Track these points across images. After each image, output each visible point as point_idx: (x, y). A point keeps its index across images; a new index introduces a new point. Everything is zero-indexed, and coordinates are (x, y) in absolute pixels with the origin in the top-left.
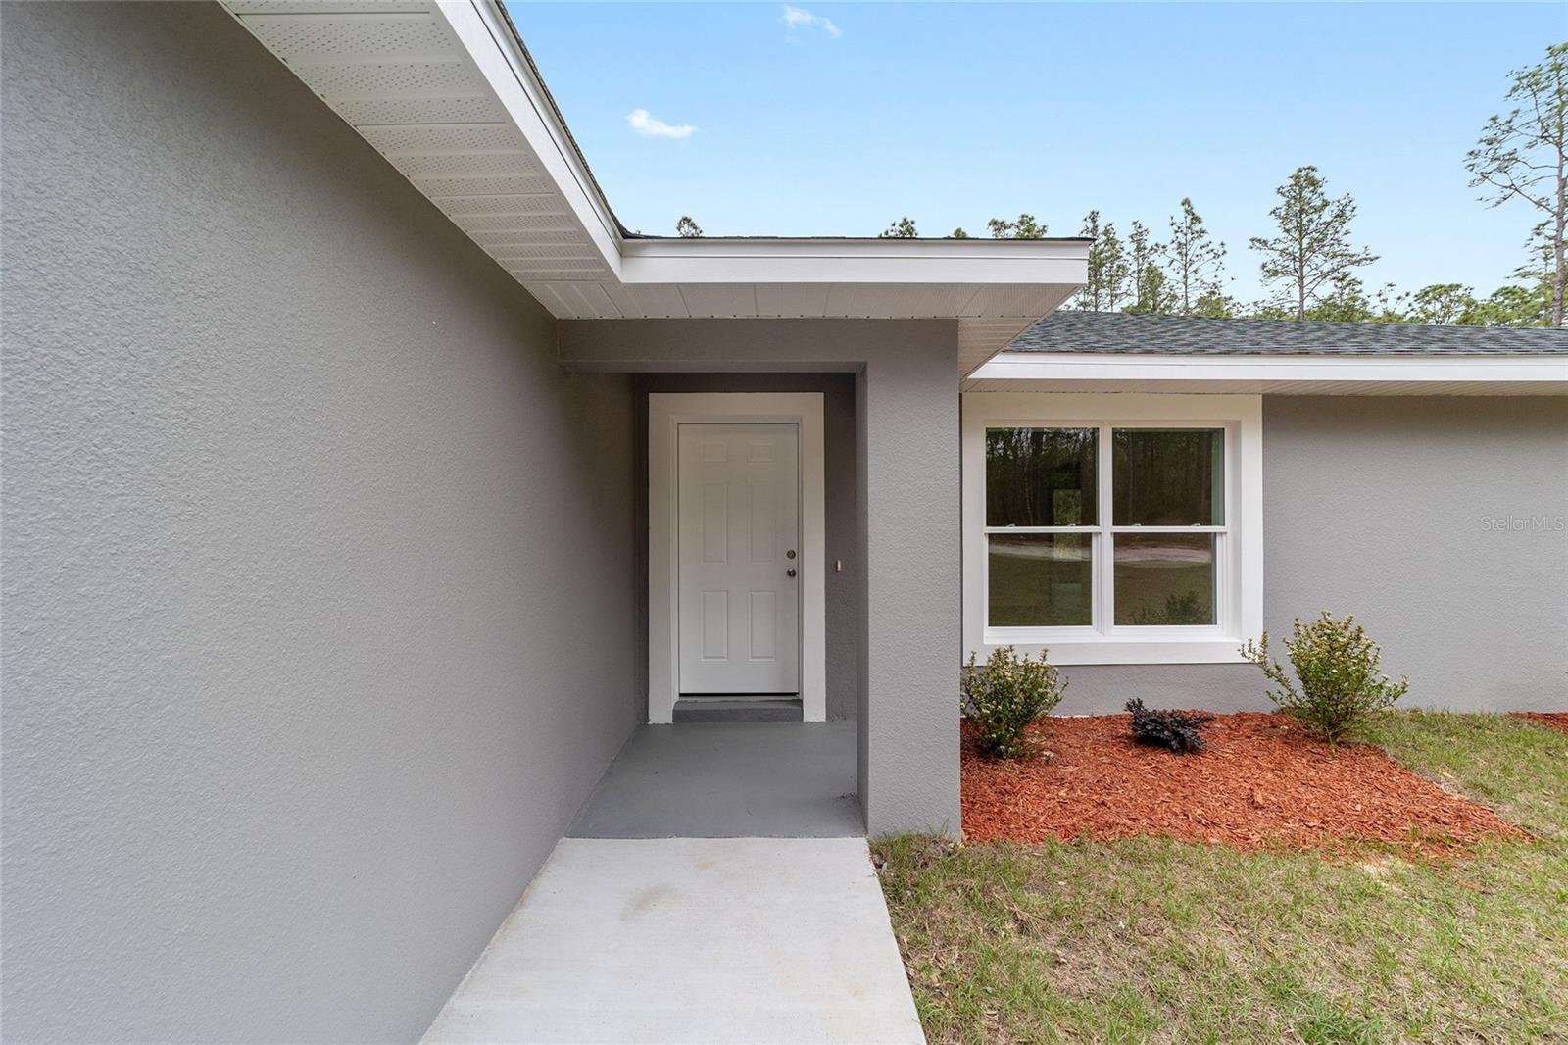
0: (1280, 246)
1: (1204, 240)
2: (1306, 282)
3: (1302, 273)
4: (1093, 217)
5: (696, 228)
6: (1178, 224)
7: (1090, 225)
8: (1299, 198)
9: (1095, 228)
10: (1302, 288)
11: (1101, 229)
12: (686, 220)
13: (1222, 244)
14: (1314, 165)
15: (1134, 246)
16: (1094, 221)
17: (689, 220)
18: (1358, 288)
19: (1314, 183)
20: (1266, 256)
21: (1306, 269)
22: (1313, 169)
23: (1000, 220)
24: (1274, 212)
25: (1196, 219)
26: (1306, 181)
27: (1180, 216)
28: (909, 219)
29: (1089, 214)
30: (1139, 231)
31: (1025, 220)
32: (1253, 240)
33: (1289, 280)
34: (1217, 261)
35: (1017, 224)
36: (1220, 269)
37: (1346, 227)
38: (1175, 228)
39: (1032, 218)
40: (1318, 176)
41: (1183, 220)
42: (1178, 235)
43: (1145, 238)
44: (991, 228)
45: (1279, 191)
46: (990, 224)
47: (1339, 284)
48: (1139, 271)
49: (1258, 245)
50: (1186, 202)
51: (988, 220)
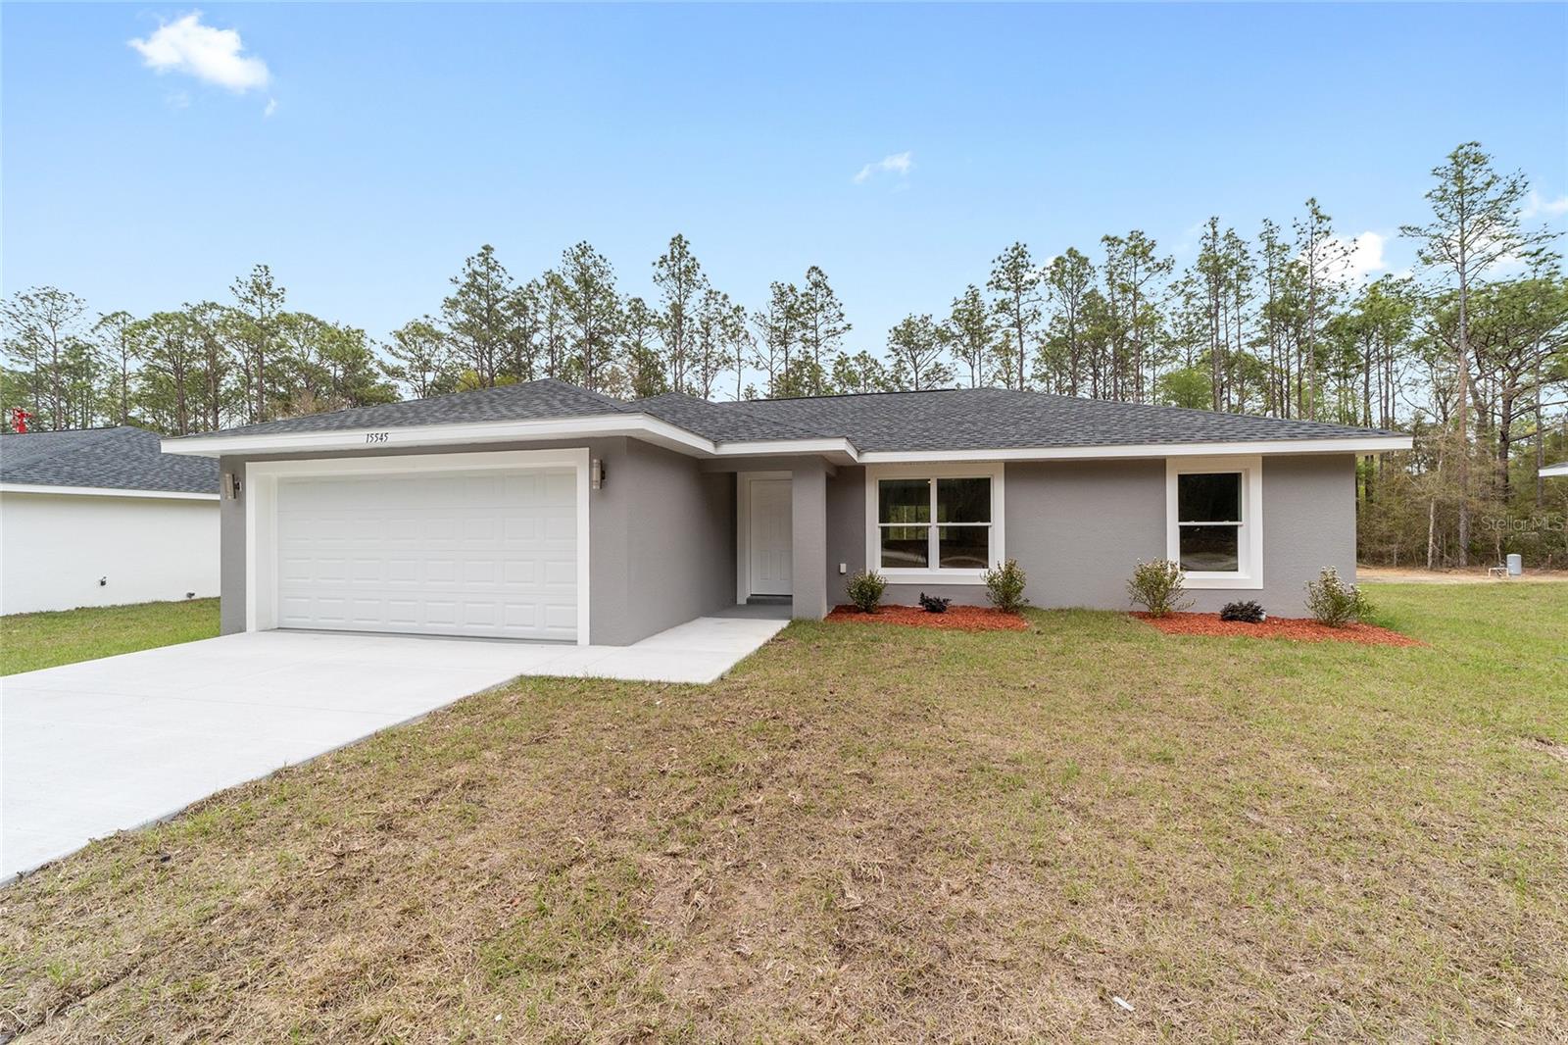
0: (1434, 232)
1: (1331, 240)
2: (1467, 267)
3: (1463, 258)
4: (1213, 223)
5: (822, 275)
6: (1303, 225)
7: (1210, 231)
8: (1459, 177)
9: (1215, 233)
10: (1463, 274)
11: (1222, 234)
12: (814, 268)
14: (1477, 141)
15: (1264, 245)
16: (1214, 227)
17: (817, 269)
18: (1557, 262)
19: (1478, 160)
20: (1422, 243)
21: (1468, 253)
22: (1476, 146)
23: (1112, 236)
24: (1429, 195)
25: (1320, 218)
26: (1467, 159)
27: (1305, 216)
28: (1021, 243)
29: (1210, 220)
30: (1271, 228)
31: (1136, 236)
32: (1402, 228)
33: (1450, 266)
35: (1126, 241)
37: (1514, 206)
38: (1298, 229)
39: (1141, 234)
40: (1482, 151)
41: (1308, 220)
42: (1301, 236)
43: (1276, 235)
44: (1105, 243)
45: (1435, 172)
46: (1103, 241)
47: (1533, 260)
48: (1270, 270)
49: (1409, 232)
50: (1313, 201)
51: (1102, 237)
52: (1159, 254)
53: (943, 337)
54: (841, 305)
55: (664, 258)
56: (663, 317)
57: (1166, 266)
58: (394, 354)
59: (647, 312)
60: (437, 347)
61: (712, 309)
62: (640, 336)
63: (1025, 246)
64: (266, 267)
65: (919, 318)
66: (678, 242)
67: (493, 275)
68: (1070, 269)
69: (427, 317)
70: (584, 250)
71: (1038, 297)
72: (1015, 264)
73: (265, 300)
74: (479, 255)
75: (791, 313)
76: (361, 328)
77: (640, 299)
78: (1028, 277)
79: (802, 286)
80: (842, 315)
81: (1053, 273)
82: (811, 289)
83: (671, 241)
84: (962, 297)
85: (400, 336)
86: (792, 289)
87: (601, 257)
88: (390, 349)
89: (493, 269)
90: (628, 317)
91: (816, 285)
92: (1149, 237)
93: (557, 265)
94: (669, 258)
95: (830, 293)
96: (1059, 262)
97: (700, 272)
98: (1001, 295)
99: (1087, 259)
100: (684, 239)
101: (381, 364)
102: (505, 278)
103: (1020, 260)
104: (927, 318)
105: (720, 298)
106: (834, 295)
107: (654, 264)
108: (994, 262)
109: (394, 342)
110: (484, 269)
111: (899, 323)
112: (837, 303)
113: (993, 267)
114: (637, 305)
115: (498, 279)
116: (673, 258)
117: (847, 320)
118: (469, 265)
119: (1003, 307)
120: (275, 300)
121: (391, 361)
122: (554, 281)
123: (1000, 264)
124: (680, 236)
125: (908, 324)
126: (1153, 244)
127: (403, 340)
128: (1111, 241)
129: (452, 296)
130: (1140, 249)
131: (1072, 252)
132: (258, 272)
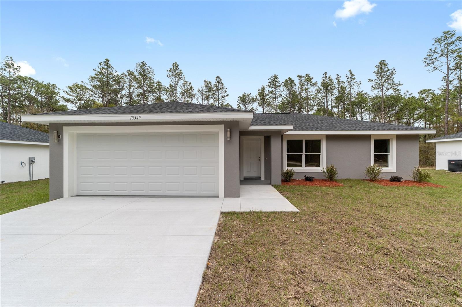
0: (376, 81)
1: (355, 81)
2: (383, 91)
3: (382, 88)
4: (326, 74)
5: (220, 79)
6: (348, 77)
7: (325, 76)
8: (381, 68)
9: (326, 77)
10: (382, 92)
11: (328, 77)
12: (218, 77)
13: (360, 82)
14: (385, 60)
15: (337, 81)
16: (326, 75)
17: (219, 77)
18: (400, 91)
19: (385, 65)
20: (373, 84)
21: (383, 87)
23: (300, 75)
24: (374, 72)
25: (353, 75)
26: (383, 64)
27: (349, 74)
28: (276, 75)
29: (324, 73)
31: (307, 75)
32: (369, 80)
33: (379, 90)
34: (358, 86)
35: (305, 76)
37: (393, 76)
38: (347, 77)
39: (309, 75)
40: (386, 62)
41: (349, 75)
42: (348, 79)
43: (340, 78)
45: (376, 66)
46: (298, 76)
47: (394, 91)
48: (339, 88)
49: (370, 81)
50: (350, 70)
51: (297, 75)
52: (313, 81)
53: (254, 100)
54: (226, 88)
56: (167, 88)
57: (315, 84)
58: (68, 94)
59: (162, 86)
60: (85, 93)
61: (185, 86)
62: (160, 94)
63: (277, 76)
64: (11, 58)
65: (247, 94)
66: (175, 65)
67: (109, 69)
68: (289, 83)
69: (82, 82)
70: (143, 64)
71: (280, 90)
72: (274, 82)
73: (11, 70)
74: (104, 62)
75: (210, 89)
76: (54, 84)
77: (160, 82)
78: (279, 84)
79: (214, 82)
80: (226, 91)
81: (285, 84)
82: (217, 83)
83: (173, 64)
84: (260, 89)
85: (71, 88)
86: (210, 83)
87: (149, 67)
88: (67, 92)
89: (109, 67)
90: (156, 87)
91: (218, 82)
92: (311, 76)
94: (172, 69)
95: (223, 85)
96: (286, 81)
97: (182, 75)
98: (270, 89)
99: (294, 81)
100: (177, 64)
101: (63, 98)
102: (114, 71)
103: (276, 80)
104: (249, 94)
105: (188, 83)
106: (224, 85)
107: (168, 71)
108: (269, 79)
109: (68, 90)
110: (106, 67)
111: (241, 95)
112: (225, 88)
113: (268, 81)
114: (159, 83)
115: (111, 71)
116: (174, 69)
117: (227, 93)
118: (100, 65)
119: (271, 92)
120: (16, 70)
121: (67, 96)
122: (131, 74)
123: (270, 80)
124: (176, 63)
125: (244, 95)
126: (312, 78)
127: (72, 89)
128: (300, 77)
129: (93, 75)
130: (309, 79)
131: (289, 78)
132: (7, 59)
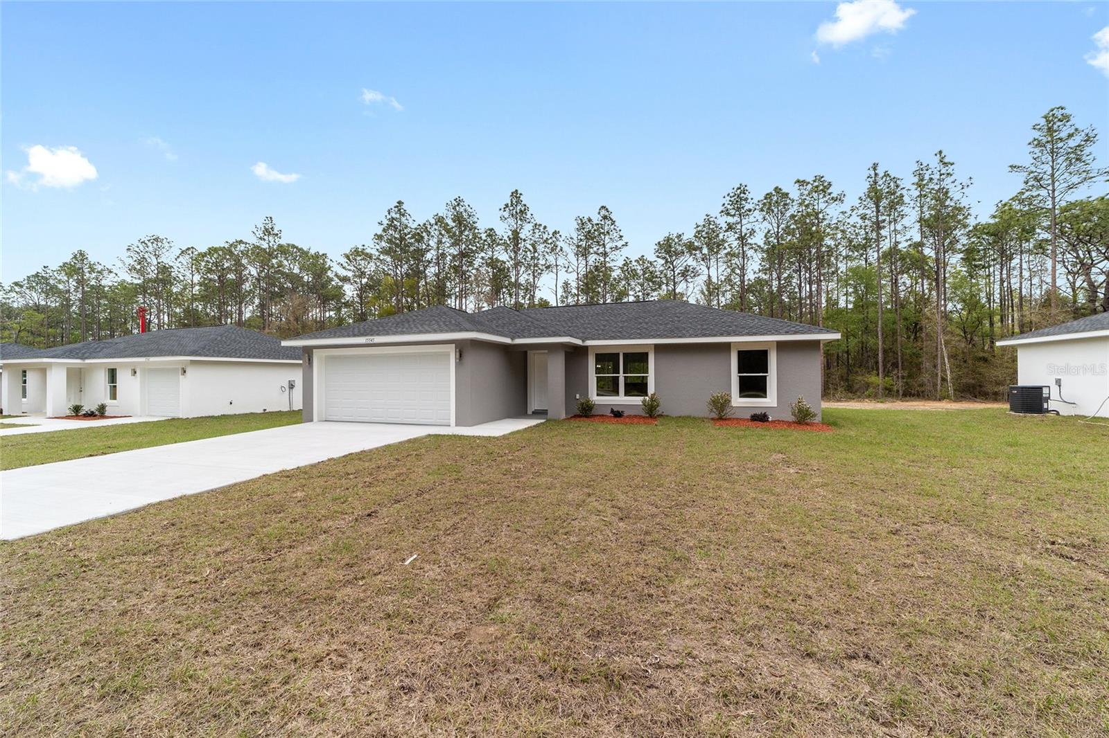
4: (875, 167)
5: (608, 212)
7: (872, 173)
8: (1050, 131)
9: (876, 174)
10: (1053, 198)
11: (881, 174)
12: (603, 207)
13: (970, 178)
14: (1063, 106)
16: (875, 170)
19: (1066, 118)
22: (1062, 109)
23: (801, 180)
24: (1031, 143)
25: (945, 164)
26: (1053, 123)
28: (743, 184)
29: (872, 165)
30: (922, 167)
31: (819, 178)
32: (1011, 166)
35: (812, 182)
36: (965, 197)
39: (823, 177)
40: (1067, 112)
44: (797, 185)
45: (1034, 128)
49: (1015, 169)
51: (795, 181)
52: (835, 191)
53: (691, 248)
54: (620, 230)
55: (507, 206)
56: (507, 239)
57: (839, 199)
58: (343, 268)
59: (497, 237)
60: (369, 263)
61: (537, 235)
62: (493, 252)
63: (746, 186)
64: (271, 218)
65: (675, 235)
66: (515, 195)
67: (403, 219)
68: (775, 201)
69: (364, 246)
70: (459, 202)
71: (755, 220)
72: (738, 201)
73: (271, 238)
74: (395, 207)
75: (589, 236)
76: (325, 253)
77: (493, 229)
78: (747, 207)
79: (596, 219)
80: (621, 237)
81: (764, 204)
82: (601, 221)
83: (511, 194)
84: (701, 223)
85: (347, 257)
86: (590, 220)
87: (469, 206)
88: (342, 265)
89: (403, 215)
90: (485, 241)
91: (605, 218)
92: (827, 178)
93: (442, 212)
94: (509, 205)
95: (613, 223)
96: (768, 196)
97: (529, 214)
98: (731, 220)
99: (787, 194)
100: (519, 192)
101: (336, 275)
102: (411, 221)
103: (742, 195)
104: (680, 235)
105: (541, 228)
106: (616, 224)
107: (500, 209)
108: (724, 197)
109: (343, 261)
110: (398, 216)
111: (661, 239)
112: (618, 229)
113: (724, 201)
114: (491, 233)
115: (406, 221)
116: (512, 206)
117: (625, 240)
118: (389, 214)
119: (730, 227)
120: (276, 238)
121: (343, 273)
122: (440, 220)
123: (728, 198)
124: (516, 191)
125: (668, 239)
126: (830, 184)
127: (349, 259)
128: (801, 183)
129: (380, 232)
130: (821, 187)
131: (777, 190)
132: (267, 222)
